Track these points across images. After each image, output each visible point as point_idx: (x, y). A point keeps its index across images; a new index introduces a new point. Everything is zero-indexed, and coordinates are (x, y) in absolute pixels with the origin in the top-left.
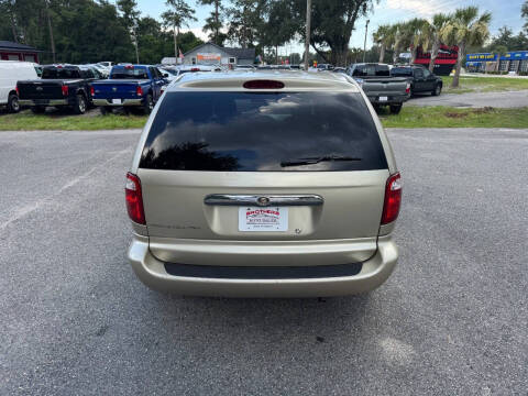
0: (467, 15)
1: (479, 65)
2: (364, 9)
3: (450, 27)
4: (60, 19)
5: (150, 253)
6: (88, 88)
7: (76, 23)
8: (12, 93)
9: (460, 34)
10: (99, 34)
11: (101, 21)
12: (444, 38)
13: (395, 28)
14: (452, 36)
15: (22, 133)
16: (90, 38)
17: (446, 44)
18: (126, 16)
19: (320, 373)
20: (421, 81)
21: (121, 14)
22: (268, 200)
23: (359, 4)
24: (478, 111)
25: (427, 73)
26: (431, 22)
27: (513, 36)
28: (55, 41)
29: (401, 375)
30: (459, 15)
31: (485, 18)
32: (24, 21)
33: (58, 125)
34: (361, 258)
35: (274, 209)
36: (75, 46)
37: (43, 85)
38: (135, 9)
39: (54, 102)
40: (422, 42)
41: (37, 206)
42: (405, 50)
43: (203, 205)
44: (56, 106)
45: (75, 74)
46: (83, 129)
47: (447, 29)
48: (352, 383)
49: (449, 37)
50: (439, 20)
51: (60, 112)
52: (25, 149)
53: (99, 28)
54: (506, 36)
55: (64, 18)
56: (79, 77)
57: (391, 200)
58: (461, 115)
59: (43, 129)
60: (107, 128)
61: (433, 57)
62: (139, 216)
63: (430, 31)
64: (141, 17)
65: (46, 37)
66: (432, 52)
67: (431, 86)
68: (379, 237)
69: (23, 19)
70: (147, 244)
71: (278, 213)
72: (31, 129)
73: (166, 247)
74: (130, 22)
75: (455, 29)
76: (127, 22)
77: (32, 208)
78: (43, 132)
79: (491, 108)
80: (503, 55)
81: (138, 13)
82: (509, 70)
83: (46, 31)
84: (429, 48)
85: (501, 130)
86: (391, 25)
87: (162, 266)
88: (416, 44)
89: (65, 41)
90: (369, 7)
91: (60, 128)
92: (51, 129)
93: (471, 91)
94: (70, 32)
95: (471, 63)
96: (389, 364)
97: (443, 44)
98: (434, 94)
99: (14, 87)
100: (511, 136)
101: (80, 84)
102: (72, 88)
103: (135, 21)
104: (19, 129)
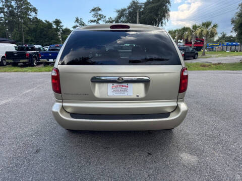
0: (207, 25)
1: (213, 48)
2: (162, 24)
3: (200, 30)
4: (27, 29)
5: (63, 108)
6: (38, 55)
7: (35, 30)
8: (3, 57)
9: (204, 32)
10: (44, 35)
11: (46, 29)
12: (198, 34)
13: (175, 31)
14: (201, 34)
15: (6, 73)
16: (41, 37)
17: (198, 37)
18: (57, 28)
19: (150, 169)
20: (188, 53)
21: (55, 26)
22: (122, 79)
23: (159, 22)
24: (215, 64)
25: (191, 49)
26: (191, 28)
27: (227, 36)
28: (25, 38)
29: (193, 169)
30: (203, 24)
31: (215, 26)
32: (11, 30)
33: (23, 70)
34: (169, 110)
35: (125, 84)
36: (33, 40)
37: (17, 53)
38: (61, 25)
39: (22, 61)
40: (188, 36)
41: (10, 100)
42: (181, 40)
43: (90, 82)
44: (23, 63)
45: (33, 49)
46: (35, 72)
47: (198, 31)
48: (168, 174)
49: (200, 34)
50: (195, 27)
51: (25, 65)
52: (7, 79)
53: (45, 32)
54: (224, 36)
55: (29, 28)
56: (34, 50)
57: (183, 81)
58: (208, 66)
59: (17, 71)
60: (46, 71)
61: (193, 43)
62: (58, 89)
63: (191, 32)
64: (64, 28)
65: (21, 36)
66: (192, 41)
67: (193, 55)
68: (178, 99)
69: (11, 28)
70: (61, 104)
71: (127, 87)
72: (11, 72)
73: (71, 105)
74: (59, 30)
75: (202, 31)
76: (57, 30)
77: (7, 101)
78: (16, 73)
79: (220, 63)
80: (223, 44)
81: (62, 26)
82: (226, 50)
83: (21, 34)
84: (191, 40)
85: (226, 71)
86: (174, 30)
87: (69, 115)
88: (185, 38)
89: (29, 38)
90: (164, 23)
91: (25, 71)
92: (20, 71)
93: (211, 57)
94: (32, 34)
95: (209, 48)
96: (186, 164)
97: (197, 38)
98: (194, 58)
99: (4, 55)
100: (231, 73)
101: (34, 53)
102: (31, 55)
103: (61, 30)
104: (5, 72)
